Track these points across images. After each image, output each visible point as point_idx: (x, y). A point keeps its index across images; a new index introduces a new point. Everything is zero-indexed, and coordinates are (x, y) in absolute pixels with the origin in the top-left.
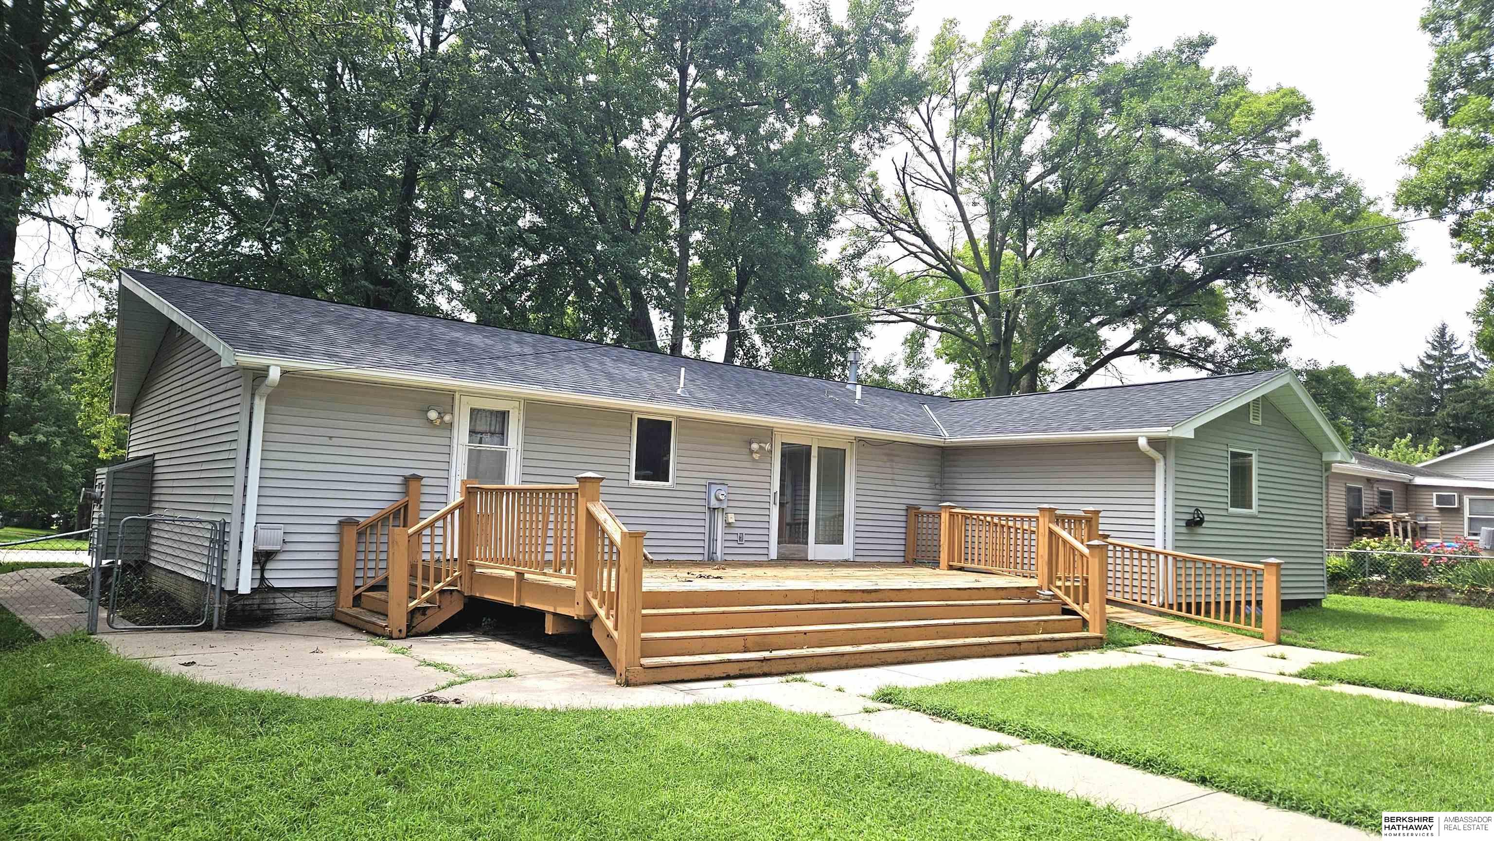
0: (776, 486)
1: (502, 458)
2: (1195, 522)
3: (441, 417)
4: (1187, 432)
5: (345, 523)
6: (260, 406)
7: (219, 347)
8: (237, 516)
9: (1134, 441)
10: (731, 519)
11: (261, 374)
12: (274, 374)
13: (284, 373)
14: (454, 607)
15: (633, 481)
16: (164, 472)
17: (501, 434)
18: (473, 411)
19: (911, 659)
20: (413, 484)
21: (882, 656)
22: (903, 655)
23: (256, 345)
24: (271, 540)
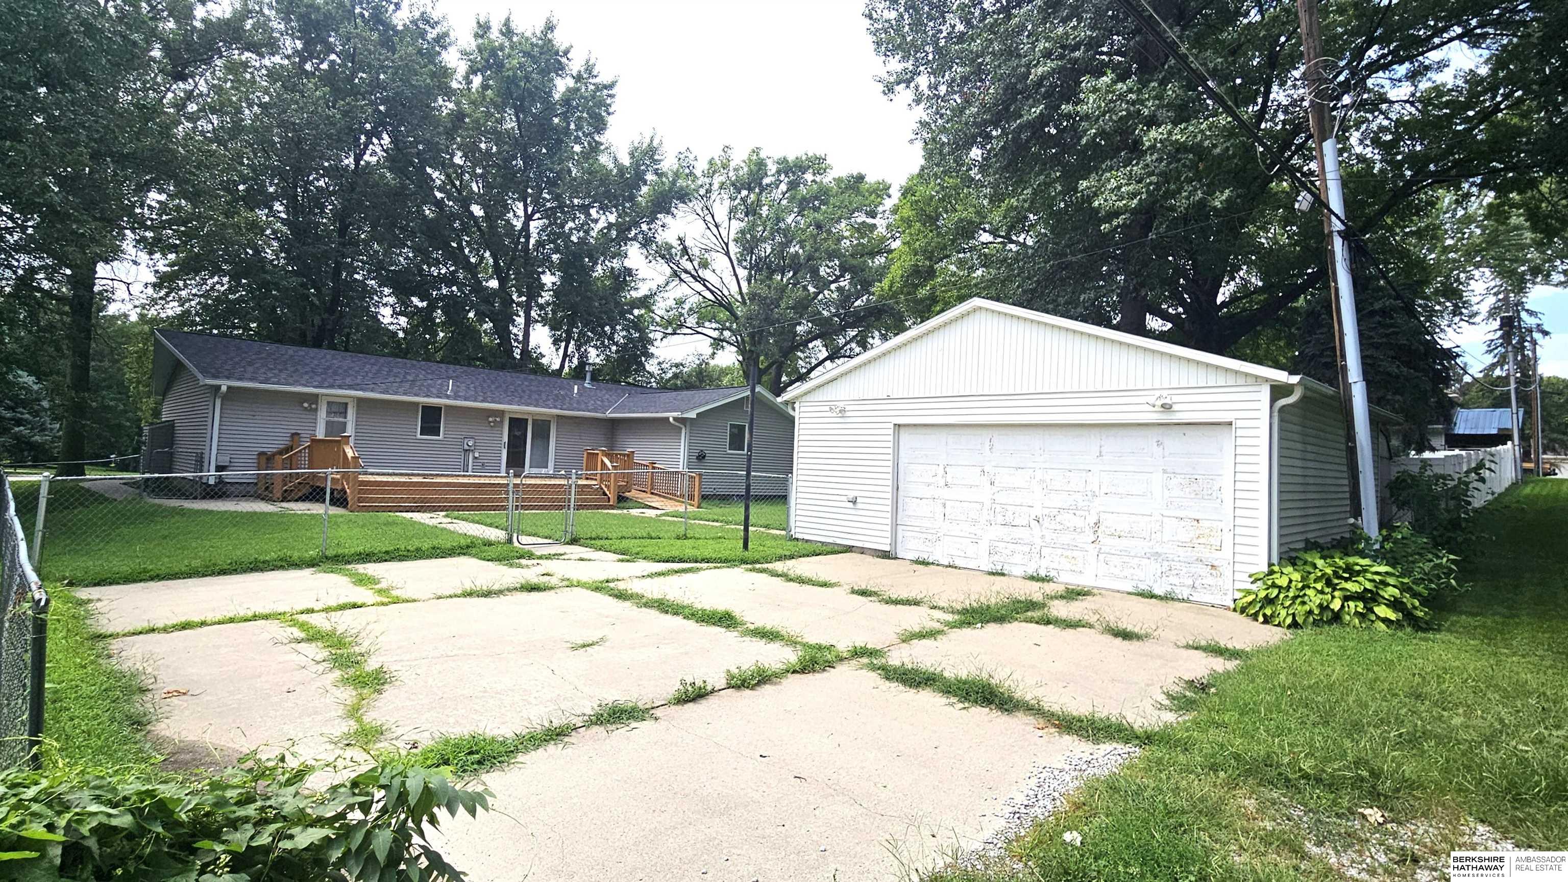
0: (506, 439)
1: (344, 425)
2: (701, 457)
3: (310, 405)
4: (692, 415)
5: (261, 454)
6: (218, 403)
7: (200, 376)
8: (208, 448)
9: (668, 418)
10: (477, 455)
11: (218, 387)
12: (224, 388)
13: (229, 388)
14: (305, 490)
15: (419, 436)
16: (180, 431)
17: (344, 414)
18: (328, 403)
20: (296, 438)
23: (215, 377)
24: (224, 461)
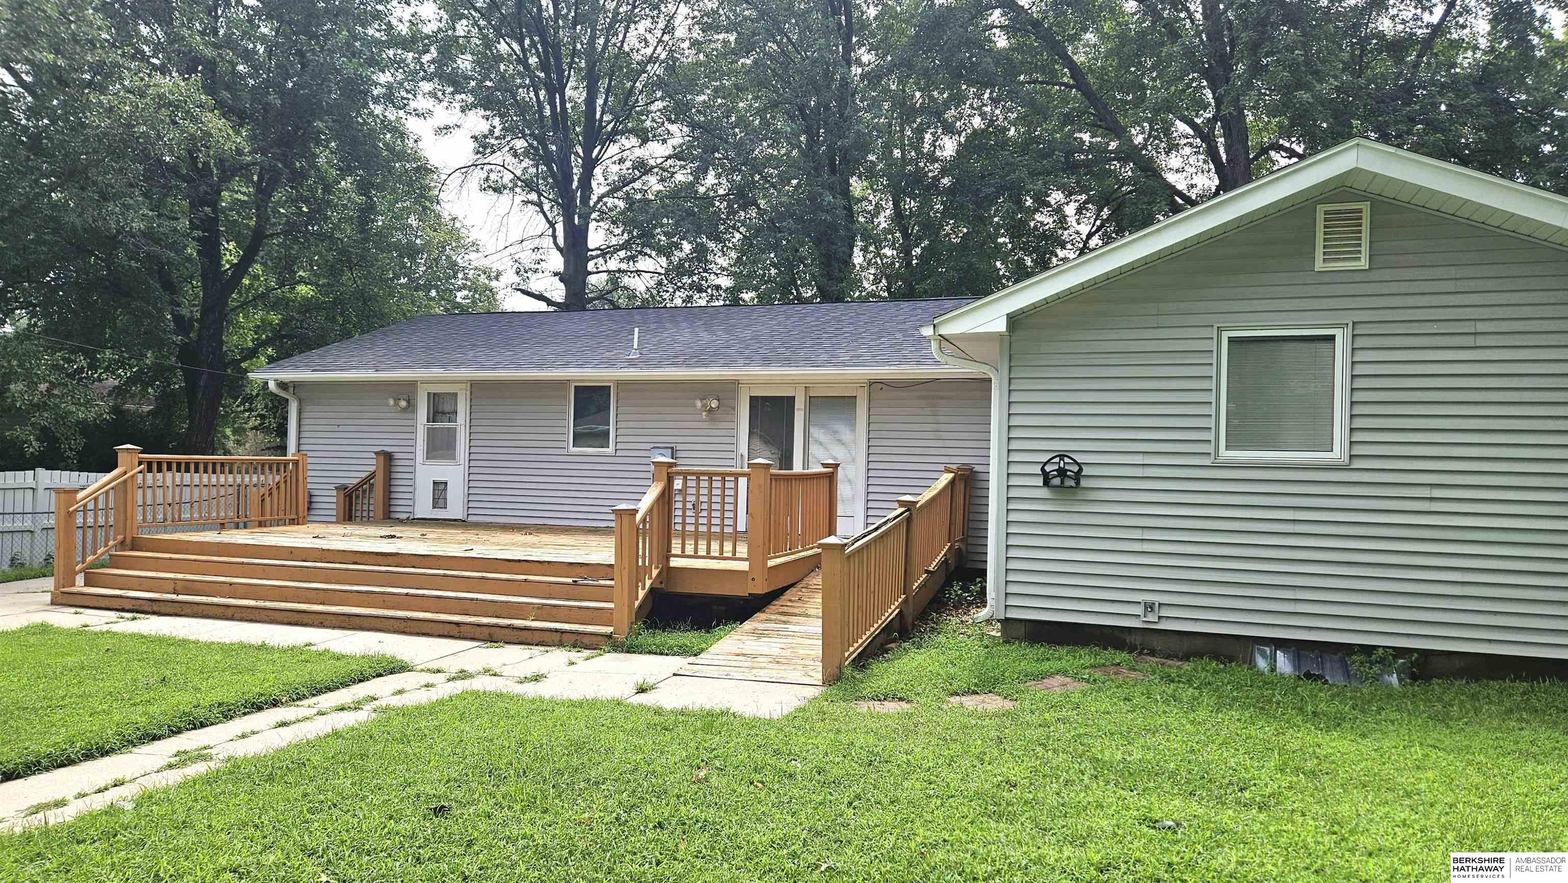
0: (743, 448)
1: (454, 433)
3: (396, 403)
12: (271, 385)
15: (572, 449)
17: (452, 413)
19: (305, 621)
20: (380, 459)
21: (270, 613)
22: (297, 617)
